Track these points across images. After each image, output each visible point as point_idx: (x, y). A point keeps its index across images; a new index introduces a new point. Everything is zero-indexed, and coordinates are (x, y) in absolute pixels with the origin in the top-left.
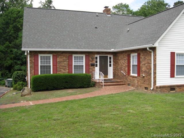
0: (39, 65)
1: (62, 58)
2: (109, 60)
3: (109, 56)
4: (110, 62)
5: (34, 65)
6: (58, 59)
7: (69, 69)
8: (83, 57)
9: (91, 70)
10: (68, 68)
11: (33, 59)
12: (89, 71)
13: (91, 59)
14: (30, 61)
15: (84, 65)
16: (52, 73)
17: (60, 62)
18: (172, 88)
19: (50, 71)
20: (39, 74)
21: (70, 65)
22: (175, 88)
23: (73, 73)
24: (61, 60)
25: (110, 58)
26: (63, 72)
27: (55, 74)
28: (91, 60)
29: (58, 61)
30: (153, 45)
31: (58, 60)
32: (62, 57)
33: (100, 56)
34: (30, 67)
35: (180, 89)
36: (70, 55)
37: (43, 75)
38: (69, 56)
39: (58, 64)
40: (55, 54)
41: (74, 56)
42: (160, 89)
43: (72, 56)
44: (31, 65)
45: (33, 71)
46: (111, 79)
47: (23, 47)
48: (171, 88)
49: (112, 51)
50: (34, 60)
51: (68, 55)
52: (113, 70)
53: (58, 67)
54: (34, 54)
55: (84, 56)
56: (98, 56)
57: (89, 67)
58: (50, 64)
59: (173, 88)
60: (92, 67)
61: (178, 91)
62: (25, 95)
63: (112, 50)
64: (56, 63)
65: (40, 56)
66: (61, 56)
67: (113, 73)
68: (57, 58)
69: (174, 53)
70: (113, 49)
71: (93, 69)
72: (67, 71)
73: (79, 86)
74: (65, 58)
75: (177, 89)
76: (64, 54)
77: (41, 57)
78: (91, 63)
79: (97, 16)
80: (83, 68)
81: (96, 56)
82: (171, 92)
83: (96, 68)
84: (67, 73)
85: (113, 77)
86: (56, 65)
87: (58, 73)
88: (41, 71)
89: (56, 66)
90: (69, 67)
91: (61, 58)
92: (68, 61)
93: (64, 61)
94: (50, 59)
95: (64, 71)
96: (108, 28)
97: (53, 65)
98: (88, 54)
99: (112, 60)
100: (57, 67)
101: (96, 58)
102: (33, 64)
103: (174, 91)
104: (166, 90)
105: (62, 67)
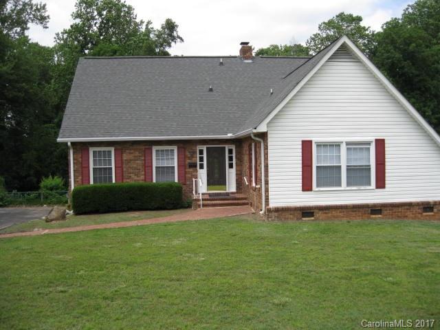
0: (91, 166)
1: (132, 153)
2: (227, 155)
3: (227, 147)
4: (231, 159)
5: (82, 167)
6: (124, 155)
7: (145, 175)
8: (173, 150)
9: (190, 176)
10: (143, 173)
11: (80, 156)
12: (185, 177)
13: (188, 154)
14: (74, 159)
15: (176, 165)
16: (114, 181)
17: (129, 161)
18: (307, 212)
19: (111, 178)
20: (92, 182)
21: (148, 166)
22: (313, 212)
23: (154, 181)
24: (131, 157)
25: (230, 152)
26: (135, 180)
27: (120, 183)
28: (189, 156)
29: (125, 159)
30: (255, 128)
31: (125, 157)
32: (132, 151)
33: (207, 148)
34: (74, 171)
35: (325, 215)
36: (147, 147)
37: (98, 184)
38: (145, 149)
39: (124, 165)
40: (119, 147)
41: (154, 149)
42: (276, 214)
43: (151, 149)
44: (76, 166)
45: (80, 178)
46: (232, 193)
47: (60, 135)
48: (303, 213)
49: (229, 138)
50: (82, 158)
51: (144, 147)
52: (237, 174)
53: (125, 169)
54: (82, 147)
55: (175, 148)
56: (204, 148)
57: (185, 169)
58: (110, 164)
59: (309, 211)
60: (191, 170)
61: (321, 218)
62: (52, 220)
63: (230, 135)
64: (120, 162)
65: (91, 150)
66: (130, 149)
67: (237, 180)
68: (122, 154)
69: (310, 142)
70: (230, 133)
71: (194, 174)
72: (142, 177)
73: (156, 206)
74: (137, 154)
75: (319, 214)
76: (135, 147)
77: (94, 152)
78: (188, 161)
79: (221, 64)
80: (174, 172)
81: (199, 147)
82: (304, 219)
83: (200, 171)
84: (141, 182)
85: (237, 189)
86: (120, 165)
87: (125, 181)
88: (94, 178)
89: (120, 169)
90: (145, 169)
91: (130, 153)
92: (143, 158)
93: (136, 158)
94: (110, 156)
95: (136, 178)
96: (238, 89)
97: (115, 167)
98: (184, 145)
99: (234, 155)
100: (122, 169)
101: (201, 152)
102: (80, 166)
103: (313, 218)
104: (292, 216)
105: (132, 171)
